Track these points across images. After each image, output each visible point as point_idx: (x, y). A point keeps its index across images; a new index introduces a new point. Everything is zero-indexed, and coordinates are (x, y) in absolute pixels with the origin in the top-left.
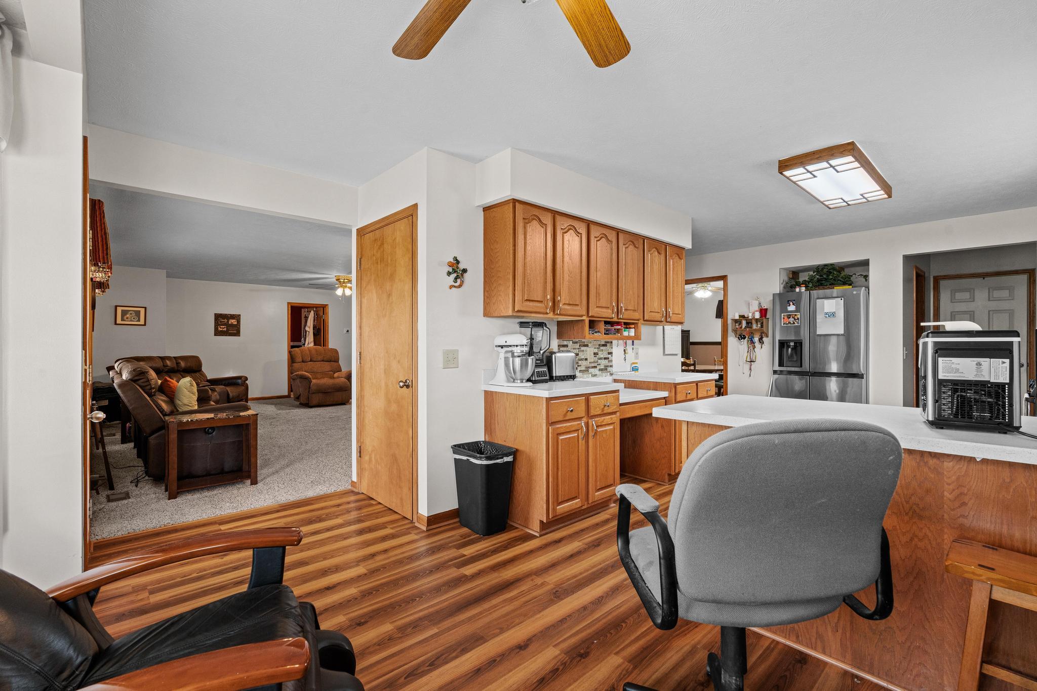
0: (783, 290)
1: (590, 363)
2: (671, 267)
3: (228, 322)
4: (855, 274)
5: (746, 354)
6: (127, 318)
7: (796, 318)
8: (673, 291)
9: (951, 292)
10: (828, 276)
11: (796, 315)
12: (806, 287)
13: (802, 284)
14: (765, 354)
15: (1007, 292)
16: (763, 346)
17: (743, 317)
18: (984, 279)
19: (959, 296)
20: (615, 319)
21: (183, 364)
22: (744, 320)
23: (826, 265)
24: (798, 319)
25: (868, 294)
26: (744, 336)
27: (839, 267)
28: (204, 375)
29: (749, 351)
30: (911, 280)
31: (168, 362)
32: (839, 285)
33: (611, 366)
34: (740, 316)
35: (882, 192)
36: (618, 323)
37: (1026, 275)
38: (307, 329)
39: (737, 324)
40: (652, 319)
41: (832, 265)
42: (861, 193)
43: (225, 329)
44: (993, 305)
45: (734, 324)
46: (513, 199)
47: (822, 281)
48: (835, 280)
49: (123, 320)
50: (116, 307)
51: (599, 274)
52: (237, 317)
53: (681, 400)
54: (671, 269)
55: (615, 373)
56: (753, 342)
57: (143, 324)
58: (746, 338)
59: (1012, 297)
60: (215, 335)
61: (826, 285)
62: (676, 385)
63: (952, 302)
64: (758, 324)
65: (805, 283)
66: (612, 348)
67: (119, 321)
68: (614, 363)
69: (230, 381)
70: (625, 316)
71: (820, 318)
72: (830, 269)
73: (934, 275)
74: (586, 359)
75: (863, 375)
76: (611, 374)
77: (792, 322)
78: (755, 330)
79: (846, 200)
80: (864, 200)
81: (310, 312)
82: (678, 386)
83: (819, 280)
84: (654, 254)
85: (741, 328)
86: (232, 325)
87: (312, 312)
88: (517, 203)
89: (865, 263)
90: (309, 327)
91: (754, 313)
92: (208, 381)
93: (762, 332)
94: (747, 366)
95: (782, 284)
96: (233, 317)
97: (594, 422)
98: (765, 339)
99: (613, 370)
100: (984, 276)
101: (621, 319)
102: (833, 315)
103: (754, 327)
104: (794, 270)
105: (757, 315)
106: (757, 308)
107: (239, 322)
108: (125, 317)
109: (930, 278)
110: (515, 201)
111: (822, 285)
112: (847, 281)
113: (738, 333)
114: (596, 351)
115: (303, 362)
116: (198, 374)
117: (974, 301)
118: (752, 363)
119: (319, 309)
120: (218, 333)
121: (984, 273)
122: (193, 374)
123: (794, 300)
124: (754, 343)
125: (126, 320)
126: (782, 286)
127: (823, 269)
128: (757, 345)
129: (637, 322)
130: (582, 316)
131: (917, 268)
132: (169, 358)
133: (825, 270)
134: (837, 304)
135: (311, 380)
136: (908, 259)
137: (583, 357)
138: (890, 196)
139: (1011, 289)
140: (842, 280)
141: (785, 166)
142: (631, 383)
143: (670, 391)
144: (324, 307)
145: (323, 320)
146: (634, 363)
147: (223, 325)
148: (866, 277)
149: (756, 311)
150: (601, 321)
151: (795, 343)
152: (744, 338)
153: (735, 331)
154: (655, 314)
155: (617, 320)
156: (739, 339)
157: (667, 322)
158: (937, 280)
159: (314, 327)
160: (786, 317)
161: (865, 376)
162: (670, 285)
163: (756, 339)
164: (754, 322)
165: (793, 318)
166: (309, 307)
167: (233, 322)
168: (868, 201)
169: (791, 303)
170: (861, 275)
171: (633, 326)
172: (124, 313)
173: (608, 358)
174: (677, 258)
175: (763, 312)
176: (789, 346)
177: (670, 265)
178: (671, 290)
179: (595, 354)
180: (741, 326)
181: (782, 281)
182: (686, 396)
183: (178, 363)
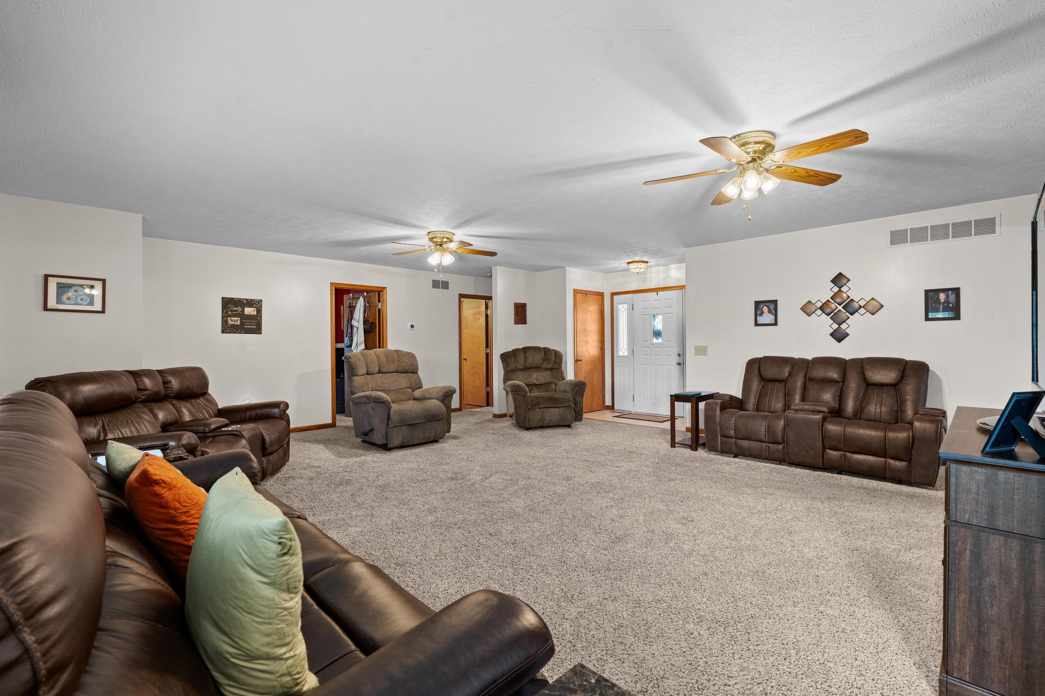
3: (243, 311)
6: (69, 299)
21: (175, 384)
28: (212, 402)
31: (147, 382)
38: (354, 323)
43: (238, 323)
49: (59, 301)
50: (46, 277)
52: (257, 304)
57: (100, 309)
60: (223, 332)
67: (52, 303)
69: (260, 412)
81: (358, 298)
86: (250, 317)
87: (361, 299)
90: (358, 322)
92: (222, 413)
96: (250, 303)
107: (259, 311)
108: (64, 298)
115: (368, 373)
116: (201, 401)
119: (370, 294)
120: (227, 328)
122: (193, 401)
125: (67, 302)
132: (148, 373)
135: (390, 405)
144: (379, 292)
145: (379, 310)
147: (234, 316)
159: (365, 322)
166: (357, 291)
167: (249, 311)
172: (62, 288)
183: (166, 383)
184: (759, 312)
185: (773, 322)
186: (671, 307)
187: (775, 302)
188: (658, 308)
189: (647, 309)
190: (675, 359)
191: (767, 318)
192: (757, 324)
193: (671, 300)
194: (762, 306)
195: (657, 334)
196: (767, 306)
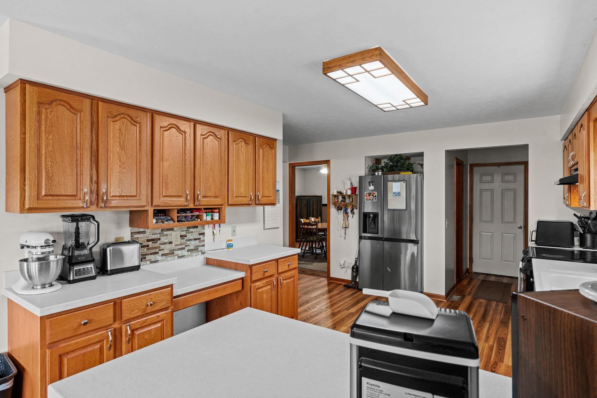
0: (368, 173)
1: (176, 245)
2: (261, 155)
4: (415, 163)
5: (342, 221)
7: (374, 196)
8: (263, 177)
9: (480, 175)
10: (397, 164)
11: (374, 193)
12: (382, 171)
13: (380, 169)
14: (354, 221)
15: (513, 176)
16: (354, 215)
17: (340, 193)
18: (499, 167)
19: (485, 178)
20: (191, 206)
22: (340, 196)
23: (396, 155)
24: (376, 196)
25: (422, 178)
26: (341, 207)
27: (406, 157)
29: (344, 220)
30: (453, 167)
32: (404, 171)
33: (203, 246)
34: (338, 192)
35: (418, 100)
36: (198, 210)
37: (523, 166)
39: (336, 199)
40: (238, 203)
41: (400, 155)
42: (404, 99)
44: (505, 186)
45: (334, 198)
46: (21, 79)
47: (393, 167)
48: (401, 167)
51: (166, 164)
53: (257, 279)
54: (261, 157)
55: (206, 252)
56: (346, 213)
58: (343, 210)
59: (515, 181)
61: (396, 171)
62: (251, 267)
63: (480, 183)
64: (350, 199)
65: (382, 169)
66: (204, 229)
68: (206, 243)
70: (204, 202)
71: (390, 196)
72: (398, 159)
73: (470, 163)
74: (171, 243)
75: (418, 241)
76: (203, 253)
77: (371, 199)
78: (348, 203)
79: (394, 105)
80: (408, 106)
82: (253, 267)
83: (391, 167)
84: (240, 144)
85: (338, 202)
88: (27, 84)
89: (421, 155)
91: (346, 191)
93: (353, 206)
94: (343, 231)
95: (367, 168)
97: (128, 327)
98: (355, 211)
99: (206, 249)
100: (499, 165)
101: (197, 205)
102: (399, 194)
103: (347, 201)
104: (376, 158)
105: (349, 192)
106: (349, 187)
109: (467, 165)
110: (23, 82)
111: (393, 170)
112: (410, 168)
113: (337, 205)
114: (184, 233)
117: (493, 182)
118: (346, 229)
121: (499, 163)
123: (373, 182)
124: (348, 214)
126: (367, 170)
127: (394, 158)
128: (350, 215)
129: (221, 207)
130: (144, 206)
131: (457, 159)
133: (395, 159)
134: (401, 186)
136: (449, 153)
137: (167, 241)
138: (426, 104)
139: (514, 174)
140: (406, 167)
141: (328, 67)
142: (218, 262)
143: (247, 272)
146: (228, 241)
148: (422, 165)
149: (349, 189)
150: (174, 209)
151: (374, 215)
152: (341, 209)
153: (335, 204)
154: (241, 198)
155: (194, 207)
156: (337, 210)
157: (257, 204)
158: (472, 166)
160: (368, 195)
161: (420, 242)
162: (259, 171)
163: (349, 210)
164: (347, 197)
165: (372, 195)
168: (411, 107)
169: (371, 184)
170: (419, 164)
171: (217, 211)
173: (200, 239)
174: (268, 148)
175: (354, 190)
176: (370, 217)
177: (259, 154)
178: (261, 176)
179: (181, 236)
180: (338, 200)
181: (367, 166)
182: (264, 275)
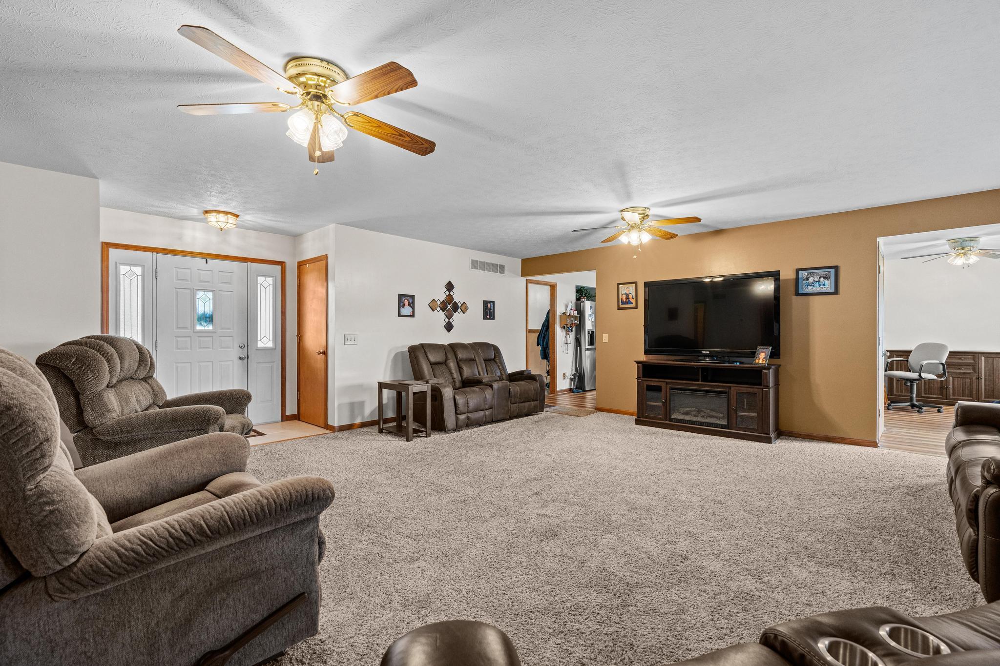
5: (564, 339)
29: (566, 337)
94: (565, 347)
118: (568, 345)
184: (402, 304)
185: (412, 314)
186: (229, 283)
187: (413, 297)
188: (208, 282)
189: (187, 280)
190: (235, 353)
191: (407, 310)
192: (400, 315)
193: (230, 274)
194: (404, 299)
195: (209, 319)
196: (407, 300)
